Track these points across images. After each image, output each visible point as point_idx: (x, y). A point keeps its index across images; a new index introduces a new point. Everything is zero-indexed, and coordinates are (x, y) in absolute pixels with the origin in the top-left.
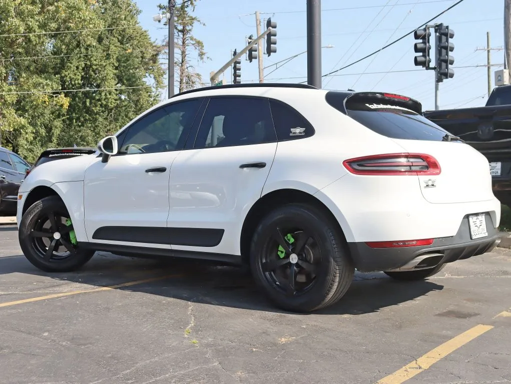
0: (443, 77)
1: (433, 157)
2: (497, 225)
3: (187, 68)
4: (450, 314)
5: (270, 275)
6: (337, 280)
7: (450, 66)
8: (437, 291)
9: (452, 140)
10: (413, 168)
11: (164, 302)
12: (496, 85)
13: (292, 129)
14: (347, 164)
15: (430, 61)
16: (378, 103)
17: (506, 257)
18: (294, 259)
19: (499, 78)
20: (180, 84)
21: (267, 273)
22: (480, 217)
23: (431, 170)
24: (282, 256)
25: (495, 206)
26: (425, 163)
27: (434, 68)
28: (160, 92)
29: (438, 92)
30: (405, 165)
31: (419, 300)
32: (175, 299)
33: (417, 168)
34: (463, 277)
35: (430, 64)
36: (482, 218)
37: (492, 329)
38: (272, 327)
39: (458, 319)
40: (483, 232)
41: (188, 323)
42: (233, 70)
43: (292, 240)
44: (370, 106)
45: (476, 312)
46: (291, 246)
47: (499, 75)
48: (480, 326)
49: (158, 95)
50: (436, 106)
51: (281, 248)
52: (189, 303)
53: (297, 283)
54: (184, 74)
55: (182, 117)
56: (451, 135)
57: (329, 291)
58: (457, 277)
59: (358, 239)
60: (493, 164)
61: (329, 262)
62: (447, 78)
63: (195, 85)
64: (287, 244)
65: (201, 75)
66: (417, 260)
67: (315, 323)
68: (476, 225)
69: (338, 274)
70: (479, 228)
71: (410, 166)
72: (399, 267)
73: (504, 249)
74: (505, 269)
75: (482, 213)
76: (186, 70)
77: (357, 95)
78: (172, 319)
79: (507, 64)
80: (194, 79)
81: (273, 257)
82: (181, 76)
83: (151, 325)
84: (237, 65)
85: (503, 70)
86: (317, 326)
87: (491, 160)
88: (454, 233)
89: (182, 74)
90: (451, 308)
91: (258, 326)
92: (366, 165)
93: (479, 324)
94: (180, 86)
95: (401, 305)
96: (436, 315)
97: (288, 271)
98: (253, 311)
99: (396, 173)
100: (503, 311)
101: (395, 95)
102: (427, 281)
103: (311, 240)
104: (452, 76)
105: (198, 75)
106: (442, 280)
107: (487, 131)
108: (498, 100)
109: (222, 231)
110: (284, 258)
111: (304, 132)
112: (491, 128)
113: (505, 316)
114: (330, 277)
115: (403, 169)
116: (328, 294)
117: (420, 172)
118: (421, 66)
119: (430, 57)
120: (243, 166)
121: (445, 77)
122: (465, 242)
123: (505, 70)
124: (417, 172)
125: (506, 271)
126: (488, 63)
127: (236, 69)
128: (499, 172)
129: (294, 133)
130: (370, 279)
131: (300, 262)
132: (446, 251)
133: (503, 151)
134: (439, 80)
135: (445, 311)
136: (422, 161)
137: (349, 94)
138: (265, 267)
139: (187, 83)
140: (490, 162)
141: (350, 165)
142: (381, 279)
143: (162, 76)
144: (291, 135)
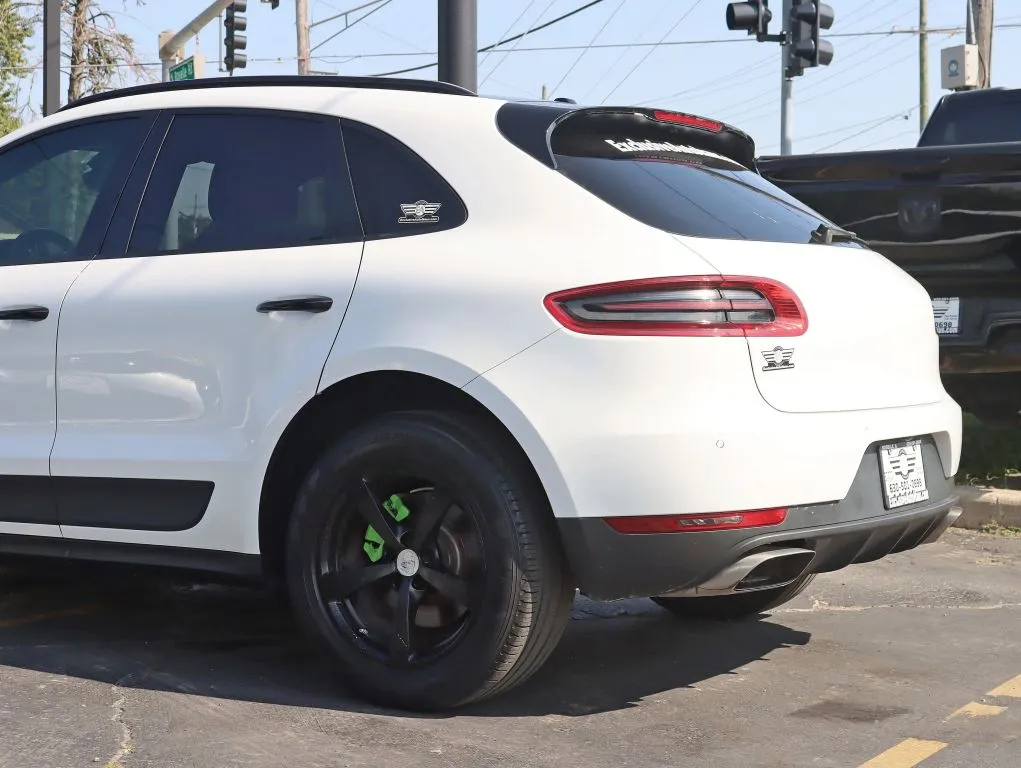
0: (803, 61)
1: (789, 289)
2: (954, 470)
3: (93, 18)
4: (830, 710)
5: (343, 607)
6: (528, 620)
7: (822, 32)
8: (794, 647)
9: (837, 239)
10: (734, 317)
11: (42, 687)
12: (943, 87)
13: (404, 206)
14: (555, 304)
15: (768, 18)
16: (639, 138)
17: (971, 555)
18: (408, 563)
19: (954, 67)
20: (73, 63)
21: (334, 604)
22: (908, 449)
23: (782, 323)
24: (375, 555)
25: (947, 417)
26: (764, 304)
27: (780, 38)
28: (12, 85)
29: (790, 102)
30: (711, 307)
31: (747, 672)
32: (72, 678)
33: (743, 317)
34: (859, 609)
35: (770, 24)
36: (915, 451)
37: (941, 751)
38: (348, 753)
39: (852, 725)
40: (916, 489)
41: (112, 748)
42: (224, 29)
43: (403, 513)
44: (618, 146)
45: (899, 705)
46: (400, 529)
47: (953, 61)
48: (911, 743)
49: (6, 95)
50: (785, 143)
51: (372, 534)
52: (114, 688)
53: (417, 631)
54: (84, 36)
55: (90, 164)
56: (833, 229)
57: (506, 652)
58: (842, 608)
59: (583, 512)
60: (941, 303)
61: (504, 571)
62: (813, 65)
63: (114, 69)
64: (388, 524)
65: (131, 41)
66: (743, 567)
67: (469, 742)
68: (897, 470)
69: (530, 606)
70: (905, 477)
71: (725, 311)
72: (696, 584)
73: (966, 532)
74: (970, 586)
75: (915, 438)
76: (90, 24)
77: (583, 113)
78: (68, 735)
79: (973, 30)
80: (113, 50)
81: (351, 558)
82: (75, 40)
83: (9, 755)
84: (237, 14)
85: (962, 47)
86: (474, 748)
87: (935, 292)
88: (840, 492)
89: (79, 34)
90: (833, 694)
91: (309, 750)
92: (607, 307)
93: (907, 737)
94: (73, 70)
95: (699, 687)
96: (793, 714)
97: (393, 597)
98: (295, 710)
99: (689, 331)
100: (967, 702)
101: (683, 115)
102: (764, 620)
103: (455, 512)
104: (826, 59)
105: (124, 38)
106: (806, 618)
107: (924, 214)
108: (951, 130)
109: (208, 487)
110: (379, 562)
111: (438, 213)
112: (935, 206)
113: (974, 713)
114: (507, 615)
115: (705, 318)
116: (502, 660)
117: (752, 326)
118: (746, 32)
119: (769, 8)
120: (267, 307)
121: (809, 63)
122: (868, 517)
123: (968, 47)
124: (745, 328)
125: (974, 593)
126: (922, 24)
127: (232, 25)
128: (955, 324)
129: (409, 217)
130: (613, 617)
131: (425, 574)
132: (818, 542)
133: (965, 267)
134: (792, 70)
135: (815, 702)
136: (757, 297)
137: (563, 111)
138: (329, 586)
139: (93, 61)
140: (932, 297)
141: (564, 307)
142: (640, 615)
143: (21, 41)
144: (401, 220)
